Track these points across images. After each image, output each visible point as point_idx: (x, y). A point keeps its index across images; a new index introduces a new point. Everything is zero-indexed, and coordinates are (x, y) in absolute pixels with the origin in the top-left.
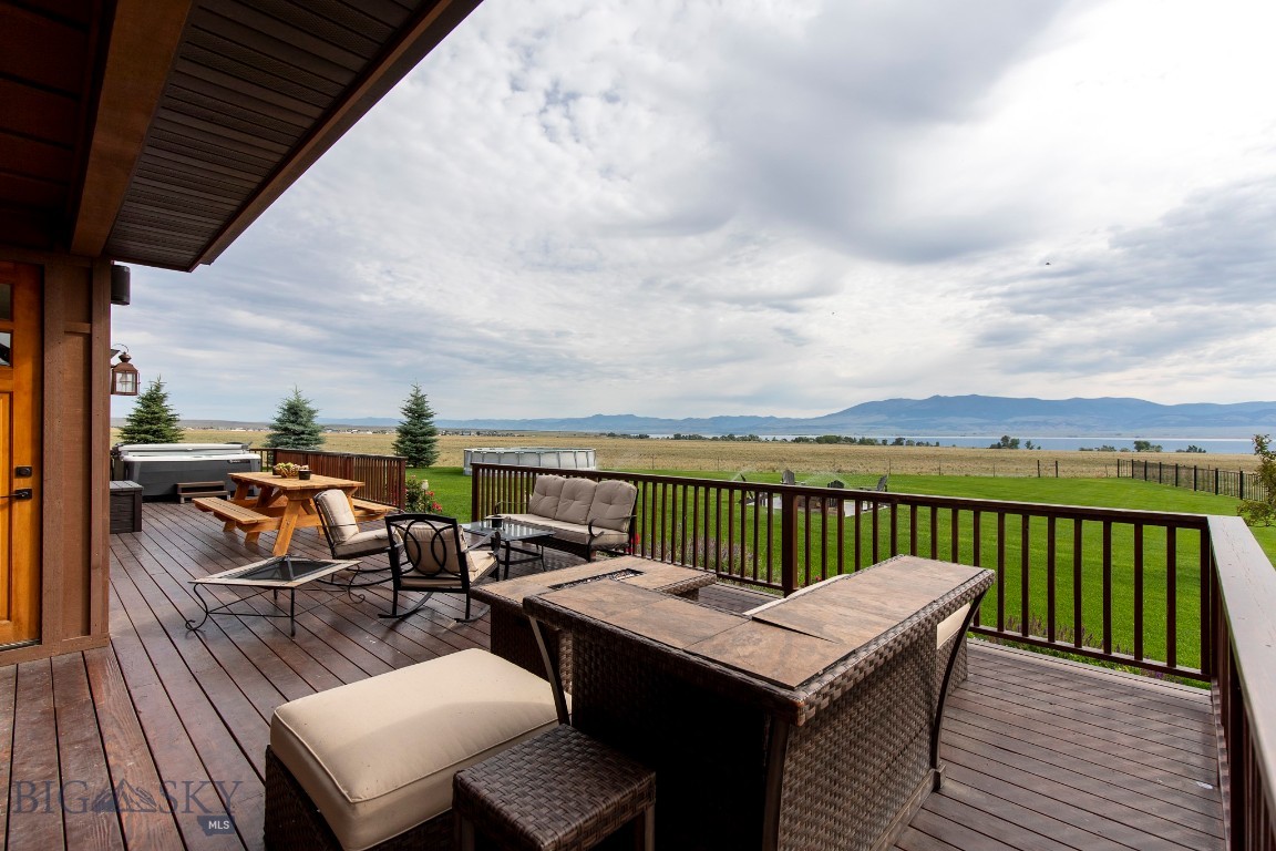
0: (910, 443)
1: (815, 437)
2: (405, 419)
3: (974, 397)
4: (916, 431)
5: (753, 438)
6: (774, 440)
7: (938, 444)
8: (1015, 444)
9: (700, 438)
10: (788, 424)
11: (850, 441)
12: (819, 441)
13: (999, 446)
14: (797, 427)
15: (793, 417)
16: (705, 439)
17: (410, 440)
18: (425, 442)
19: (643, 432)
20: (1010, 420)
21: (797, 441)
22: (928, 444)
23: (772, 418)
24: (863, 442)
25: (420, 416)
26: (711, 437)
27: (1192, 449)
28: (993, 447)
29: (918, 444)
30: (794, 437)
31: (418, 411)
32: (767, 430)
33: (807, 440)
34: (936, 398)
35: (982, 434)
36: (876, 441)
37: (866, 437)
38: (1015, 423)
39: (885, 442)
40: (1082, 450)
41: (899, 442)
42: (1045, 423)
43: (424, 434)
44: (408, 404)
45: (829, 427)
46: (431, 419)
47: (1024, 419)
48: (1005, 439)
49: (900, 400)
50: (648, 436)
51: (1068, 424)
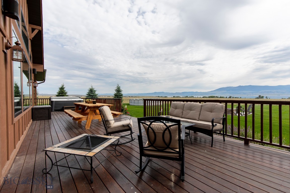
0: (233, 97)
1: (208, 96)
2: (116, 92)
3: (250, 86)
4: (234, 95)
5: (192, 97)
6: (198, 97)
7: (241, 98)
8: (262, 97)
9: (179, 97)
10: (201, 93)
11: (217, 97)
13: (258, 98)
14: (203, 94)
17: (117, 97)
18: (120, 97)
20: (260, 91)
21: (203, 97)
22: (238, 98)
23: (197, 92)
25: (119, 91)
26: (182, 97)
28: (256, 98)
29: (236, 98)
31: (118, 90)
32: (196, 95)
33: (206, 97)
34: (240, 86)
35: (253, 95)
37: (221, 96)
38: (262, 92)
39: (226, 97)
40: (282, 98)
41: (230, 97)
42: (271, 92)
43: (120, 96)
44: (116, 89)
45: (211, 94)
46: (121, 92)
47: (264, 91)
48: (260, 96)
49: (230, 87)
50: (167, 97)
51: (277, 92)
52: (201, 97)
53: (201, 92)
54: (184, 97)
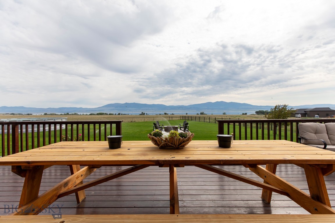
0: (122, 114)
1: (96, 113)
3: (134, 103)
4: (121, 111)
5: (75, 114)
6: (83, 114)
7: (128, 114)
8: (144, 114)
9: (55, 114)
10: (87, 110)
11: (107, 114)
12: (98, 114)
13: (141, 115)
14: (89, 111)
16: (57, 115)
19: (29, 113)
20: (142, 109)
21: (91, 114)
22: (126, 114)
23: (81, 108)
24: (110, 114)
27: (173, 114)
28: (140, 115)
29: (124, 114)
30: (90, 114)
32: (80, 111)
33: (94, 114)
34: (126, 103)
35: (136, 112)
36: (113, 114)
38: (143, 109)
39: (116, 114)
40: (156, 115)
41: (119, 114)
42: (148, 109)
45: (99, 111)
47: (144, 108)
48: (142, 113)
49: (118, 103)
50: (31, 115)
51: (152, 110)
52: (88, 114)
53: (87, 108)
54: (63, 114)
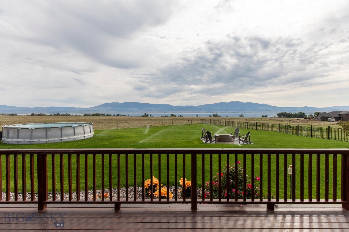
0: (121, 116)
1: (91, 114)
3: (135, 103)
4: (122, 112)
5: (67, 115)
6: (76, 115)
7: (129, 116)
8: (147, 115)
9: (44, 115)
10: (80, 110)
11: (103, 115)
12: (93, 115)
13: (144, 116)
14: (83, 111)
15: (82, 107)
16: (46, 115)
19: (14, 113)
20: (144, 109)
21: (85, 115)
22: (126, 116)
23: (73, 108)
24: (108, 115)
26: (49, 114)
27: (181, 116)
28: (142, 116)
29: (124, 116)
30: (84, 114)
32: (71, 111)
33: (89, 115)
34: (126, 103)
36: (111, 115)
37: (108, 114)
39: (114, 115)
40: (161, 116)
41: (118, 115)
42: (151, 110)
45: (94, 111)
47: (146, 109)
48: (145, 114)
49: (116, 103)
50: (16, 115)
51: (156, 110)
52: (82, 115)
53: (80, 108)
54: (53, 114)
